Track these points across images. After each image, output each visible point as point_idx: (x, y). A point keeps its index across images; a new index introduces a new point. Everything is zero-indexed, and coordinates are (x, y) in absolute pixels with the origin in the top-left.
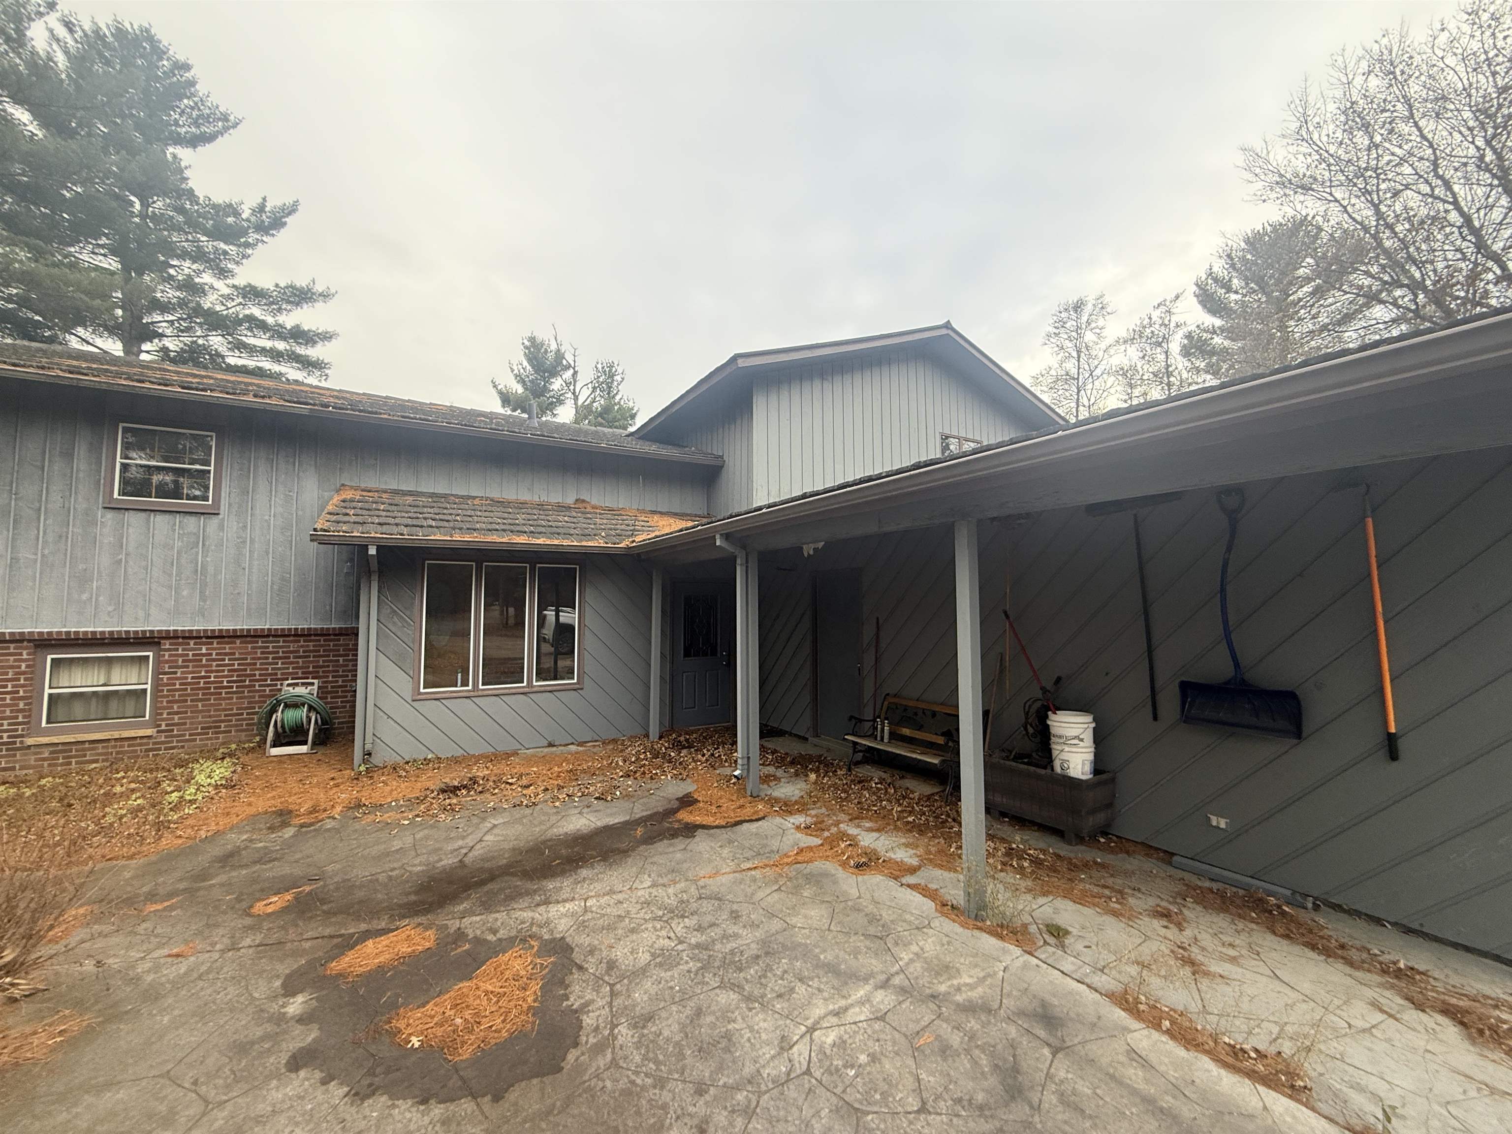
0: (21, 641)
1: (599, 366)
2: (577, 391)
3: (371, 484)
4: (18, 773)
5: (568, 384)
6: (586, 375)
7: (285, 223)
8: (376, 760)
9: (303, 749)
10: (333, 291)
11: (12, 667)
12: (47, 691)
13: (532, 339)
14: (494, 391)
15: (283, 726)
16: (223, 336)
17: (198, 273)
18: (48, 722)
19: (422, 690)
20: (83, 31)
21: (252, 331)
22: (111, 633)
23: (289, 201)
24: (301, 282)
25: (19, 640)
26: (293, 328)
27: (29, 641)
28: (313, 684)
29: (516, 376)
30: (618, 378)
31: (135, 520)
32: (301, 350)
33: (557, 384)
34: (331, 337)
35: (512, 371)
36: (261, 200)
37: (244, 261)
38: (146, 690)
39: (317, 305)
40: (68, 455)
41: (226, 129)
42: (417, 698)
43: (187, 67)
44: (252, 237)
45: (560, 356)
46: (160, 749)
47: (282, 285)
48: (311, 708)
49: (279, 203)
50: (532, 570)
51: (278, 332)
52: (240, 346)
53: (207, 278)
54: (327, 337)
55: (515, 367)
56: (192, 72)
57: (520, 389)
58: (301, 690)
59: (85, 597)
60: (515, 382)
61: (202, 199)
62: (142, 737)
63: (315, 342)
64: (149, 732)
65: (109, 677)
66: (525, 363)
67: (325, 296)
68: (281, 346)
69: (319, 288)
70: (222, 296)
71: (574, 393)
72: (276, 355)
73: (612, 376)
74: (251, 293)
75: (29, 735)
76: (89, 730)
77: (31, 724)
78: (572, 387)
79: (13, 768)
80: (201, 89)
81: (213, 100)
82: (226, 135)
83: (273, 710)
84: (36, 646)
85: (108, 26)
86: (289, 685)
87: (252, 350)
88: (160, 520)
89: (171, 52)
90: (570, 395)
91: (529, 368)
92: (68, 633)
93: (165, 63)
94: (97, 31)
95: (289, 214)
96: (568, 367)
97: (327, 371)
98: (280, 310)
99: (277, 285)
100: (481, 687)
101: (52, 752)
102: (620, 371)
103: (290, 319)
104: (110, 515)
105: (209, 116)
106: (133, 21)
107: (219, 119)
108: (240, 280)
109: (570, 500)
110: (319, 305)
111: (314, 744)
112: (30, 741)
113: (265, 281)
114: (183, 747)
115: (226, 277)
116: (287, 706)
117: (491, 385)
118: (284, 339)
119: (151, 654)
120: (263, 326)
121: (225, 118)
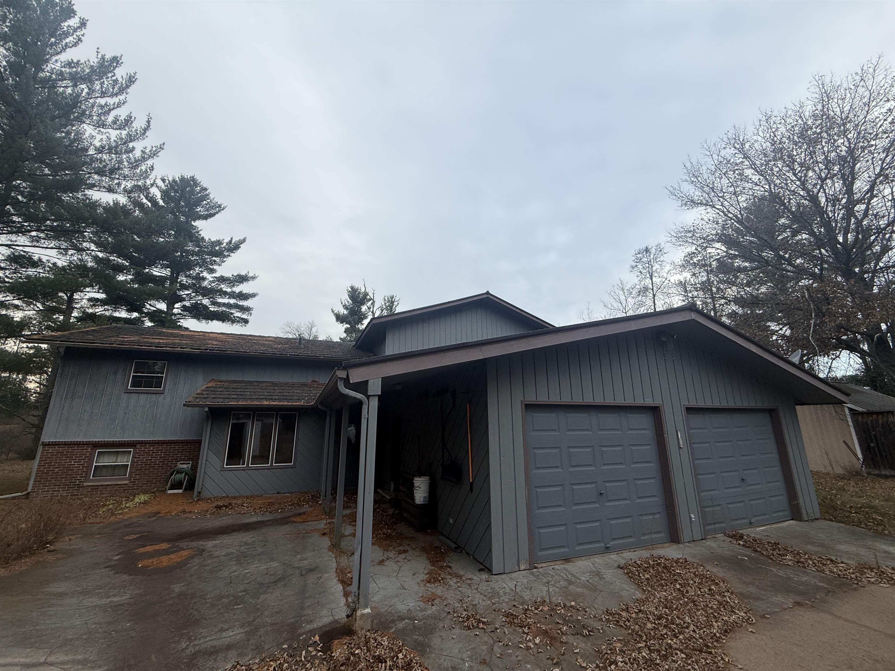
0: (89, 444)
1: (386, 298)
2: (374, 311)
3: (224, 379)
4: (79, 497)
5: (369, 308)
6: (379, 302)
7: (240, 247)
8: (202, 496)
9: (180, 491)
10: (257, 275)
11: (84, 454)
12: (95, 464)
13: (352, 288)
14: (332, 314)
15: (174, 481)
16: (208, 299)
17: (202, 272)
18: (93, 477)
19: (225, 466)
20: (169, 181)
21: (221, 296)
22: (119, 441)
23: (242, 238)
24: (243, 273)
25: (88, 444)
26: (239, 293)
27: (92, 444)
28: (189, 463)
29: (344, 306)
30: (396, 303)
31: (134, 396)
32: (241, 303)
33: (364, 308)
34: (255, 296)
35: (342, 303)
36: (230, 239)
37: (223, 264)
38: (128, 465)
39: (249, 282)
40: (115, 373)
41: (219, 211)
42: (223, 469)
43: (206, 189)
44: (226, 254)
45: (367, 294)
46: (129, 490)
47: (235, 275)
48: (186, 474)
49: (238, 239)
50: (277, 415)
51: (232, 295)
52: (214, 303)
53: (205, 274)
54: (253, 295)
55: (343, 302)
56: (208, 191)
57: (346, 312)
58: (185, 466)
59: (113, 427)
60: (343, 309)
61: (207, 240)
62: (124, 484)
63: (249, 298)
64: (127, 482)
65: (116, 459)
66: (349, 299)
67: (253, 278)
68: (232, 301)
69: (251, 275)
70: (210, 281)
71: (373, 312)
72: (229, 306)
73: (392, 303)
74: (222, 279)
75: (85, 482)
76: (106, 480)
77: (87, 479)
78: (371, 310)
79: (78, 495)
80: (211, 196)
81: (216, 200)
82: (219, 214)
83: (172, 475)
84: (94, 446)
85: (179, 178)
86: (180, 464)
87: (219, 305)
88: (143, 396)
89: (201, 184)
90: (370, 313)
91: (350, 301)
92: (105, 441)
93: (199, 188)
94: (174, 181)
95: (242, 243)
96: (370, 299)
97: (251, 312)
98: (234, 286)
99: (233, 275)
100: (250, 466)
101: (91, 489)
102: (397, 299)
103: (237, 289)
104: (126, 395)
105: (213, 206)
106: (188, 175)
107: (217, 207)
108: (217, 275)
109: (309, 381)
110: (251, 282)
111: (186, 489)
112: (85, 484)
113: (228, 274)
114: (138, 489)
115: (213, 273)
116: (177, 473)
117: (331, 311)
118: (234, 298)
119: (132, 450)
120: (225, 293)
121: (220, 206)
